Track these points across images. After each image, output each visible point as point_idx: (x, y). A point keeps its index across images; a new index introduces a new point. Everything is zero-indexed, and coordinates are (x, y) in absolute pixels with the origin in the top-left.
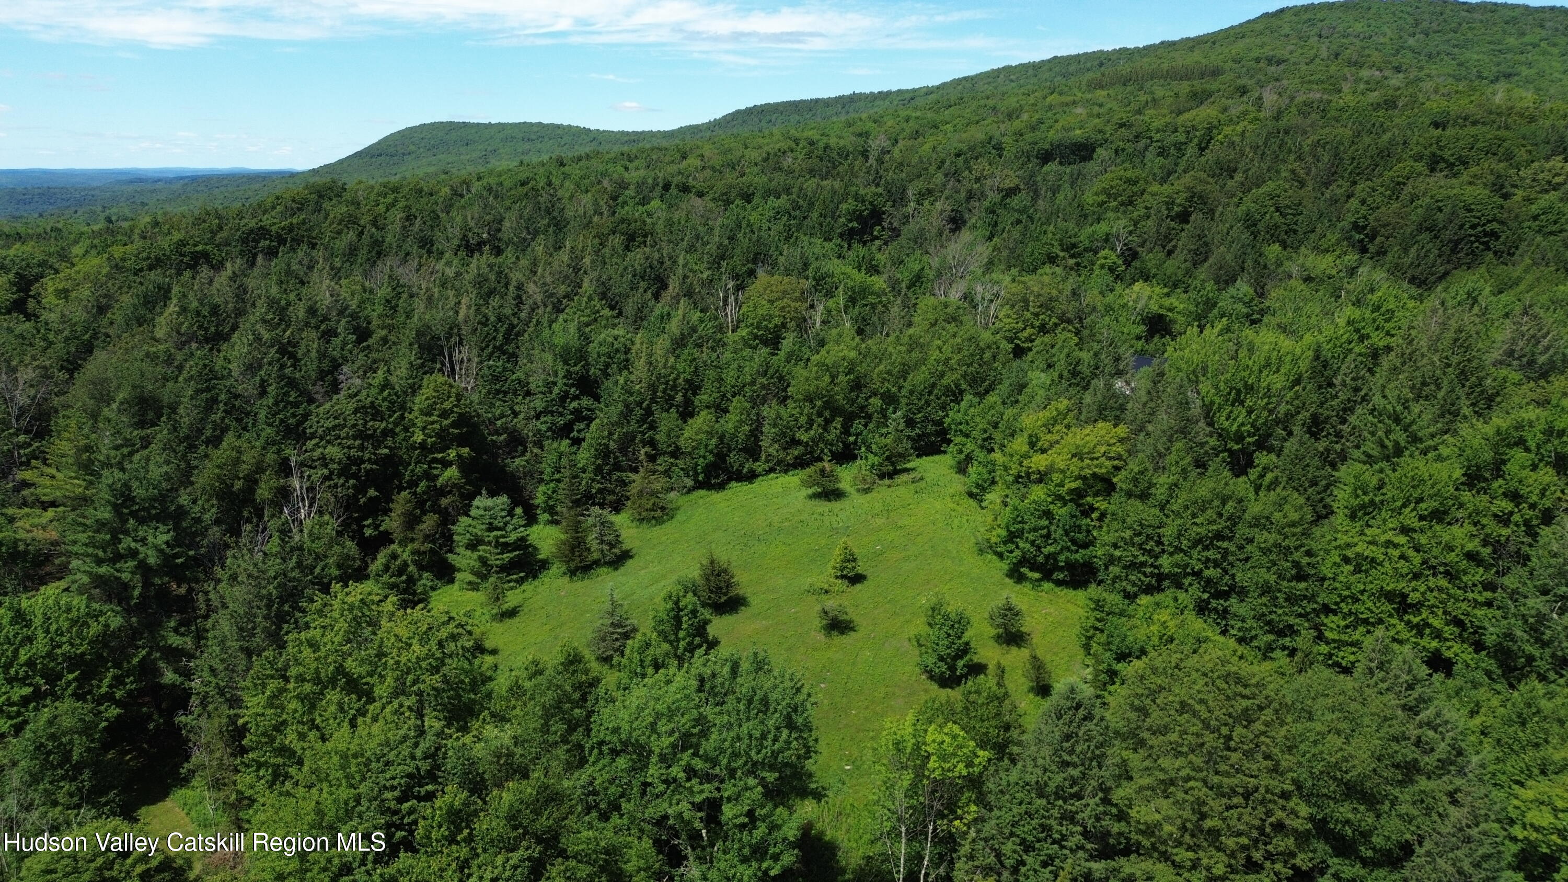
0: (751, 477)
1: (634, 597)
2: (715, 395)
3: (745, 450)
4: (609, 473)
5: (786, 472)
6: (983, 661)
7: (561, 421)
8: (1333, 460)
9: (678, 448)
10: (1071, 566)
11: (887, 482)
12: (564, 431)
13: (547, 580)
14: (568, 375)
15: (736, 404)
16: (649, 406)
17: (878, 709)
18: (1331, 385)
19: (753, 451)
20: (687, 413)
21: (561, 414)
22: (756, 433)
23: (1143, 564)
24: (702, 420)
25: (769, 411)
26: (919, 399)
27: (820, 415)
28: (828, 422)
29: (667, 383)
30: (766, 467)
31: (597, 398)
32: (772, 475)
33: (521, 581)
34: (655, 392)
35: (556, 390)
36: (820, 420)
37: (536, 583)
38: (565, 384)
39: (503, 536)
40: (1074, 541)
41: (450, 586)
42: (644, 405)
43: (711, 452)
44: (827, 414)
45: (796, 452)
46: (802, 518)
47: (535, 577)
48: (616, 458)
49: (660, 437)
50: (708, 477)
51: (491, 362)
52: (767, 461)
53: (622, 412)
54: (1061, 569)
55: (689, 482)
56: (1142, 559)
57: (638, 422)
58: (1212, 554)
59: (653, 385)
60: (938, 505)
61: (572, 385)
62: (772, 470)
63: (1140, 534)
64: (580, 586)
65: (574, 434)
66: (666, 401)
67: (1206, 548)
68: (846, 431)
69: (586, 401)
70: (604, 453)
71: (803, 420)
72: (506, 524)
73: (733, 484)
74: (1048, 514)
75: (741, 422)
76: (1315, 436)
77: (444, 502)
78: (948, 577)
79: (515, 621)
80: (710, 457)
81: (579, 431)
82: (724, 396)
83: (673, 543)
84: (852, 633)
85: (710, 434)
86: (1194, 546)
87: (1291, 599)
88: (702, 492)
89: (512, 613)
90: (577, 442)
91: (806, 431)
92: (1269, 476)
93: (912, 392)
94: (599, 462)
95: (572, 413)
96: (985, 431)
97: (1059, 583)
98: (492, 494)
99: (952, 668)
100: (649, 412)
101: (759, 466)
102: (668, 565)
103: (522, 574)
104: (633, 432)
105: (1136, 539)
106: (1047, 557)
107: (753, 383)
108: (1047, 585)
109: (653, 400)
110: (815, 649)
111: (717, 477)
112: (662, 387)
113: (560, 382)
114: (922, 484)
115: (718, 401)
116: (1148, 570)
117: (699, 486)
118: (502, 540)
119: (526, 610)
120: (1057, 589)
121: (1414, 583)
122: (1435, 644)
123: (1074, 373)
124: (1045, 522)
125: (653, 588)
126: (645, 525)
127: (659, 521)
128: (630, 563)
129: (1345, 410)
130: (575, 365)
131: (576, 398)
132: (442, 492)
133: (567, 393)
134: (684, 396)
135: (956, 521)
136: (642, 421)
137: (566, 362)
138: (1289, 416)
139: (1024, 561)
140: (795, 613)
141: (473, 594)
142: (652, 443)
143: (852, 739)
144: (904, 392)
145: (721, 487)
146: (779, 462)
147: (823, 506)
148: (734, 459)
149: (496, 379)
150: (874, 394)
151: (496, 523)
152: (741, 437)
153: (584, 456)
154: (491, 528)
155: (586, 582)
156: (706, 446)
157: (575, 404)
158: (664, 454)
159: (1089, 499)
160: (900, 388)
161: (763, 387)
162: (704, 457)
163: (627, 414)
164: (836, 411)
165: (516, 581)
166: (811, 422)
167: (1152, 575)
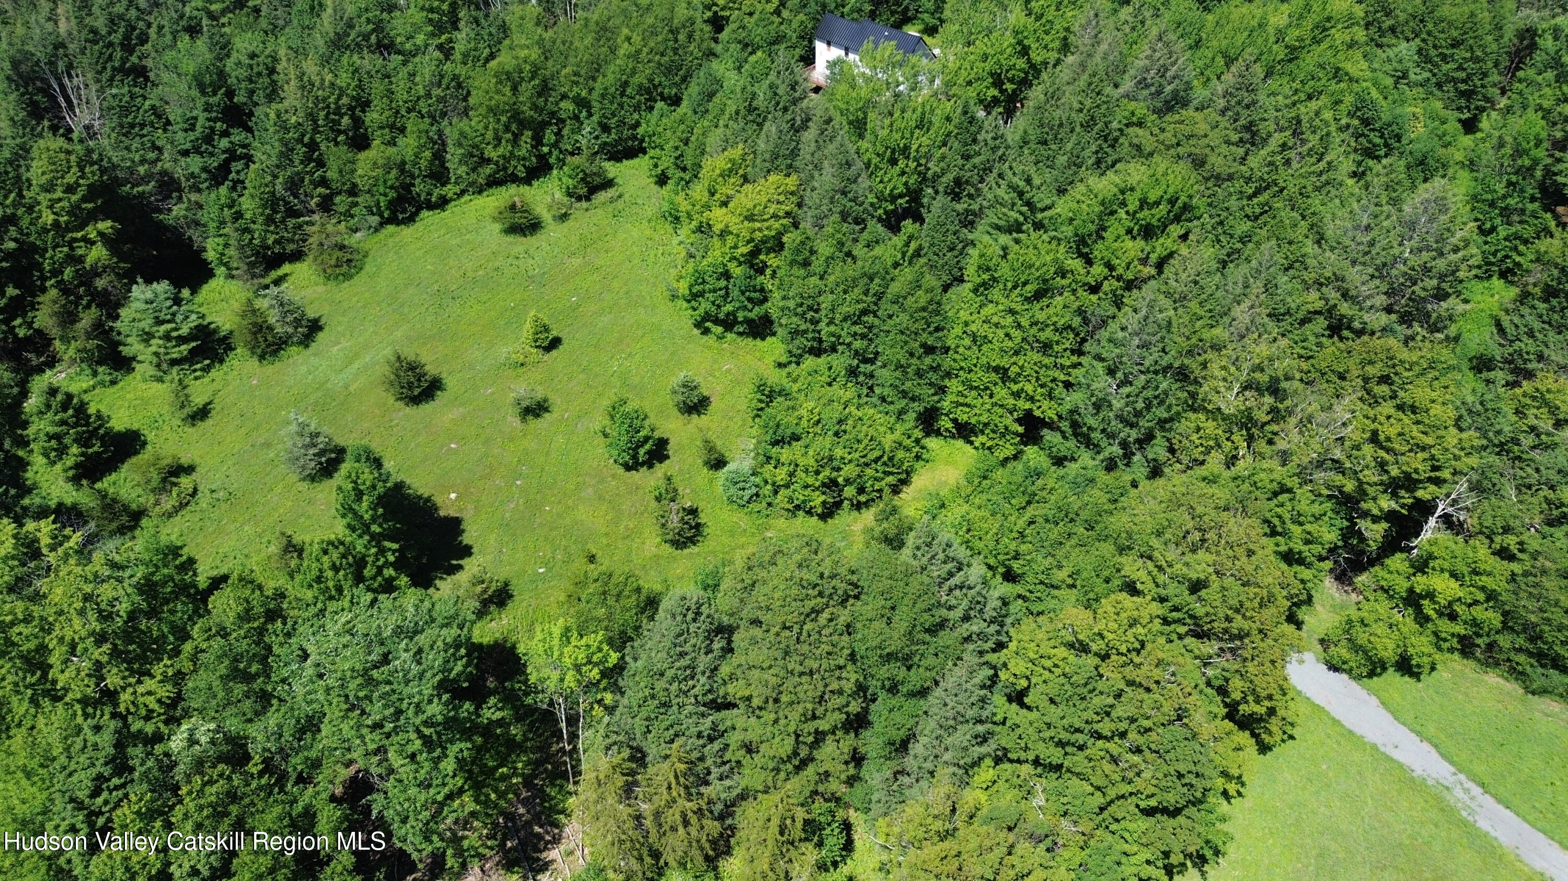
0: (443, 203)
1: (329, 386)
2: (387, 113)
3: (432, 175)
4: (283, 221)
5: (480, 192)
6: (665, 436)
7: (214, 163)
8: (969, 220)
9: (354, 185)
10: (749, 322)
11: (584, 204)
12: (219, 176)
13: (235, 363)
14: (208, 108)
15: (412, 124)
16: (312, 139)
17: (570, 503)
18: (975, 141)
19: (440, 175)
20: (360, 142)
21: (212, 154)
22: (439, 156)
23: (805, 332)
24: (376, 152)
25: (452, 129)
26: (612, 103)
27: (507, 129)
28: (516, 137)
29: (328, 107)
30: (457, 189)
31: (250, 130)
32: (466, 198)
33: (207, 369)
34: (315, 121)
35: (199, 128)
36: (509, 136)
37: (225, 367)
38: (209, 120)
39: (176, 329)
40: (750, 299)
41: (131, 376)
42: (306, 140)
43: (392, 187)
44: (514, 127)
45: (488, 170)
46: (497, 264)
47: (222, 361)
48: (287, 203)
49: (332, 174)
50: (394, 213)
51: (114, 91)
52: (456, 183)
53: (281, 152)
54: (741, 323)
55: (374, 220)
56: (803, 327)
57: (302, 162)
58: (858, 329)
59: (311, 114)
60: (635, 233)
61: (215, 120)
62: (463, 192)
63: (801, 305)
64: (270, 369)
65: (233, 176)
66: (331, 128)
67: (855, 323)
68: (538, 141)
69: (238, 136)
70: (272, 202)
71: (490, 135)
72: (174, 315)
73: (425, 213)
74: (727, 275)
75: (421, 147)
76: (957, 197)
77: (100, 283)
78: (640, 333)
79: (209, 422)
80: (392, 194)
81: (238, 172)
82: (397, 112)
83: (364, 307)
84: (546, 415)
85: (388, 169)
86: (845, 319)
87: (919, 374)
88: (391, 228)
89: (202, 413)
90: (238, 185)
91: (495, 147)
92: (913, 245)
93: (603, 96)
94: (268, 211)
95: (224, 152)
96: (677, 148)
97: (740, 334)
98: (148, 281)
99: (635, 457)
100: (313, 146)
101: (450, 190)
102: (361, 339)
103: (207, 362)
104: (298, 173)
105: (799, 310)
106: (728, 314)
107: (428, 95)
108: (729, 336)
109: (315, 130)
110: (512, 440)
111: (404, 211)
112: (322, 114)
113: (202, 117)
114: (620, 204)
115: (391, 120)
116: (810, 336)
117: (384, 223)
118: (175, 334)
119: (218, 408)
120: (739, 339)
121: (1014, 359)
122: (1028, 406)
123: (751, 109)
124: (723, 283)
125: (348, 370)
126: (332, 283)
127: (348, 277)
128: (321, 336)
129: (984, 170)
130: (215, 93)
131: (225, 134)
132: (95, 273)
133: (212, 129)
134: (353, 117)
135: (652, 253)
136: (307, 160)
137: (203, 93)
138: (937, 176)
139: (707, 317)
140: (493, 394)
141: (159, 386)
142: (324, 182)
143: (546, 539)
144: (595, 95)
145: (411, 219)
146: (471, 184)
147: (520, 244)
148: (420, 187)
149: (125, 110)
150: (564, 97)
151: (162, 316)
152: (423, 164)
153: (248, 204)
154: (159, 322)
155: (277, 364)
156: (385, 182)
157: (224, 143)
158: (339, 193)
159: (762, 257)
160: (591, 90)
161: (441, 100)
162: (385, 195)
163: (286, 154)
164: (523, 124)
165: (202, 369)
166: (498, 140)
167: (814, 339)
